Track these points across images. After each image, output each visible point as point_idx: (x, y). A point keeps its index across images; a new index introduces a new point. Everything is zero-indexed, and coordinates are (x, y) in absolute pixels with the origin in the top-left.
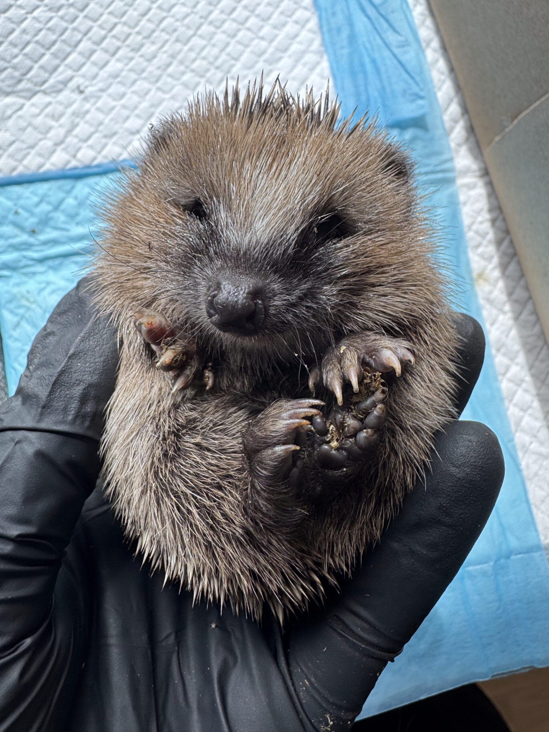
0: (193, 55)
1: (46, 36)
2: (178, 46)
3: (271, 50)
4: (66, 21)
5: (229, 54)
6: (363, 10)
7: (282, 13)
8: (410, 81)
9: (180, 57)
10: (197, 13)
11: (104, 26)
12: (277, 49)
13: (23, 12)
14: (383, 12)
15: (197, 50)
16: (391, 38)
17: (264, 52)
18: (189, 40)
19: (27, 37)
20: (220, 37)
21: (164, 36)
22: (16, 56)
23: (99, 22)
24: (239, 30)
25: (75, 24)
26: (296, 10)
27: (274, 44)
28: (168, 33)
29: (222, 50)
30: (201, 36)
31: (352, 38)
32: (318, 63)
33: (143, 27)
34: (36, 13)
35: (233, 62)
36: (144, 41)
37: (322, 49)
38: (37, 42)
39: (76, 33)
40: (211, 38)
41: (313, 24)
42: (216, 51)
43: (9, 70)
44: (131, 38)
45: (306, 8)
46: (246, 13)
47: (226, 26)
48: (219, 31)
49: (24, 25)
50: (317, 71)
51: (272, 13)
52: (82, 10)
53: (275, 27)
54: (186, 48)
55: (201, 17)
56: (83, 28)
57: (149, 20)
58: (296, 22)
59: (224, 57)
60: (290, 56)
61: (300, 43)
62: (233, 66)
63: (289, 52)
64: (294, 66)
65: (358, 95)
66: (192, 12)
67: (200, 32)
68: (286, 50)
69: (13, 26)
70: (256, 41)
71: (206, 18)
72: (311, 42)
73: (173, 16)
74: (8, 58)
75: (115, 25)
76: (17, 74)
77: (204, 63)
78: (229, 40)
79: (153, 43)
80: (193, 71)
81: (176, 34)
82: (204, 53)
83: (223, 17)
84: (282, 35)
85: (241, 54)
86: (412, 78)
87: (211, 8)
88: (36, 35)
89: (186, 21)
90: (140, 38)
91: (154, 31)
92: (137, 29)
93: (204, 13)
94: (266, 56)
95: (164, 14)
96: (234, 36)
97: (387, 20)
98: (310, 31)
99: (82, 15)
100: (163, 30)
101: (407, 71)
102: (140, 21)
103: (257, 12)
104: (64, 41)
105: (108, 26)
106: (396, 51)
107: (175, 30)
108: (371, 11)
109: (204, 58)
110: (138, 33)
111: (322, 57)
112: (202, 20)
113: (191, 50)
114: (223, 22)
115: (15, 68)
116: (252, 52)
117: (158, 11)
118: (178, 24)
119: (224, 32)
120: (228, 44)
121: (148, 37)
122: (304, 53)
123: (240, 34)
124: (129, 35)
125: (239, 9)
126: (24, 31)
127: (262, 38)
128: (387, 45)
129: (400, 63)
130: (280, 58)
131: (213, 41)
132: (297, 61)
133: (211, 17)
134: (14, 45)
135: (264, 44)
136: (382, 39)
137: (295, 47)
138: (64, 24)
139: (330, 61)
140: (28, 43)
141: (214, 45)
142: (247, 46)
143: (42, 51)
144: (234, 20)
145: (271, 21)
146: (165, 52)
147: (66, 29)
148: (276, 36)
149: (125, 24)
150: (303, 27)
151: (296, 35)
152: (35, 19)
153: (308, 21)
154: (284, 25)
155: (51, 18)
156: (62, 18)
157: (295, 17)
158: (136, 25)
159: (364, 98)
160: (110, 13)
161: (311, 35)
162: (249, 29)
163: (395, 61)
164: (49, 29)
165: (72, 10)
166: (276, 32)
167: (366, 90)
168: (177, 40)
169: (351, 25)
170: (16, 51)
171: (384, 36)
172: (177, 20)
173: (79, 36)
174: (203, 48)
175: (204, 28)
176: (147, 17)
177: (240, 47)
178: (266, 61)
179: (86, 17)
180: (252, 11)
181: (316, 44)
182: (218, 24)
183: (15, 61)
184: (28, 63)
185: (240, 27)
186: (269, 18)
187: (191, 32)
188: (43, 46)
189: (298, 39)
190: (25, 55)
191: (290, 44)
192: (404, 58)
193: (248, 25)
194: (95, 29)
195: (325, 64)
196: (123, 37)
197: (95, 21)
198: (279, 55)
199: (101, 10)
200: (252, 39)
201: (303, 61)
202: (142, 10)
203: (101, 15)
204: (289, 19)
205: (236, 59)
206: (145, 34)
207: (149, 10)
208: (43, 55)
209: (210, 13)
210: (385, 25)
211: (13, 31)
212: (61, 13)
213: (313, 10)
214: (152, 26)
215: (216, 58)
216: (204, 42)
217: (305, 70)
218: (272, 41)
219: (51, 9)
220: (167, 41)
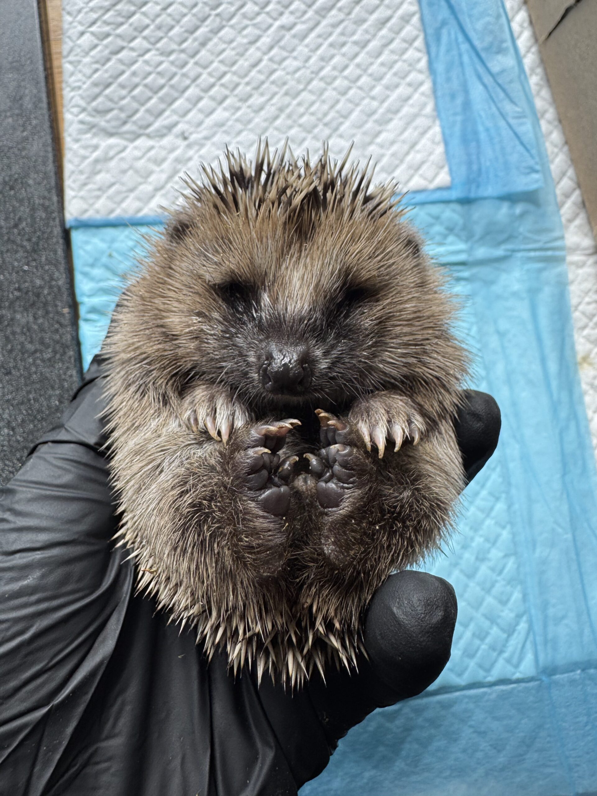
0: (302, 110)
1: (154, 80)
2: (287, 99)
3: (381, 111)
4: (177, 66)
5: (338, 112)
6: (480, 78)
7: (395, 74)
8: (526, 154)
9: (288, 111)
10: (308, 68)
11: (214, 74)
12: (389, 111)
13: (134, 54)
14: (500, 81)
15: (306, 105)
16: (508, 107)
17: (374, 112)
18: (298, 94)
19: (136, 80)
20: (330, 94)
21: (274, 88)
22: (123, 98)
23: (209, 70)
24: (350, 88)
25: (185, 70)
26: (409, 72)
27: (386, 105)
28: (277, 86)
29: (332, 107)
30: (311, 92)
31: (467, 105)
32: (429, 128)
33: (252, 79)
34: (147, 57)
35: (341, 120)
36: (253, 92)
37: (435, 114)
38: (146, 86)
39: (185, 79)
40: (321, 94)
41: (427, 87)
42: (325, 107)
43: (115, 112)
44: (240, 88)
45: (420, 72)
46: (358, 72)
47: (337, 83)
48: (330, 88)
49: (134, 68)
50: (429, 135)
51: (385, 74)
52: (193, 56)
53: (387, 88)
54: (295, 102)
55: (312, 72)
56: (192, 74)
57: (260, 72)
58: (410, 85)
59: (332, 114)
60: (401, 119)
61: (412, 106)
62: (341, 124)
63: (400, 115)
64: (404, 130)
65: (469, 163)
66: (304, 67)
67: (310, 87)
68: (397, 112)
69: (122, 67)
70: (366, 101)
71: (317, 73)
72: (424, 105)
73: (284, 69)
74: (116, 99)
75: (225, 74)
76: (123, 116)
77: (313, 118)
78: (339, 97)
79: (262, 94)
80: (300, 126)
81: (286, 87)
82: (313, 109)
83: (335, 73)
84: (394, 96)
85: (350, 113)
86: (528, 150)
87: (323, 64)
88: (145, 78)
89: (297, 75)
90: (249, 88)
91: (263, 83)
92: (247, 79)
93: (315, 68)
94: (376, 117)
95: (275, 66)
96: (344, 93)
97: (504, 90)
98: (423, 94)
99: (192, 61)
100: (273, 83)
101: (522, 143)
102: (250, 71)
103: (370, 71)
104: (172, 87)
105: (217, 74)
106: (512, 122)
107: (285, 83)
108: (488, 79)
109: (313, 114)
110: (248, 84)
111: (434, 121)
112: (313, 76)
113: (299, 104)
114: (335, 78)
115: (121, 109)
116: (362, 111)
117: (270, 63)
118: (289, 77)
119: (335, 89)
120: (338, 101)
121: (256, 88)
122: (415, 116)
123: (351, 92)
124: (237, 85)
125: (351, 67)
126: (134, 74)
127: (373, 98)
128: (503, 116)
129: (516, 134)
130: (391, 120)
131: (323, 97)
132: (408, 124)
133: (323, 73)
134: (122, 86)
135: (375, 104)
136: (498, 109)
137: (406, 110)
138: (174, 69)
139: (443, 127)
140: (136, 86)
141: (324, 102)
142: (357, 105)
143: (150, 94)
144: (346, 78)
145: (384, 81)
146: (272, 105)
147: (175, 74)
148: (388, 97)
149: (235, 73)
150: (416, 90)
151: (409, 98)
152: (147, 62)
153: (421, 84)
154: (397, 86)
155: (161, 63)
156: (172, 63)
157: (408, 79)
158: (246, 75)
159: (475, 167)
160: (221, 62)
161: (423, 99)
162: (360, 88)
163: (511, 133)
164: (159, 73)
165: (183, 56)
166: (388, 92)
167: (478, 158)
168: (286, 94)
169: (466, 92)
170: (124, 92)
171: (500, 105)
172: (288, 74)
173: (188, 82)
174: (312, 103)
175: (315, 83)
176: (258, 68)
177: (350, 105)
178: (376, 121)
179: (196, 63)
180: (365, 70)
181: (429, 109)
182: (328, 80)
183: (124, 102)
184: (135, 105)
185: (352, 85)
186: (381, 78)
187: (301, 87)
188: (151, 89)
189: (411, 102)
190: (134, 98)
191: (402, 107)
192: (521, 130)
193: (359, 83)
194: (204, 76)
195: (437, 129)
196: (231, 86)
197: (205, 67)
198: (390, 116)
199: (211, 58)
200: (363, 98)
201: (414, 124)
202: (252, 60)
203: (212, 62)
204: (402, 81)
205: (346, 117)
206: (254, 85)
207: (260, 61)
208: (150, 98)
209: (322, 68)
210: (502, 95)
211: (123, 73)
212: (172, 58)
213: (427, 73)
214: (262, 77)
215: (325, 115)
216: (313, 98)
217: (416, 134)
218: (383, 101)
219: (162, 54)
220: (275, 94)
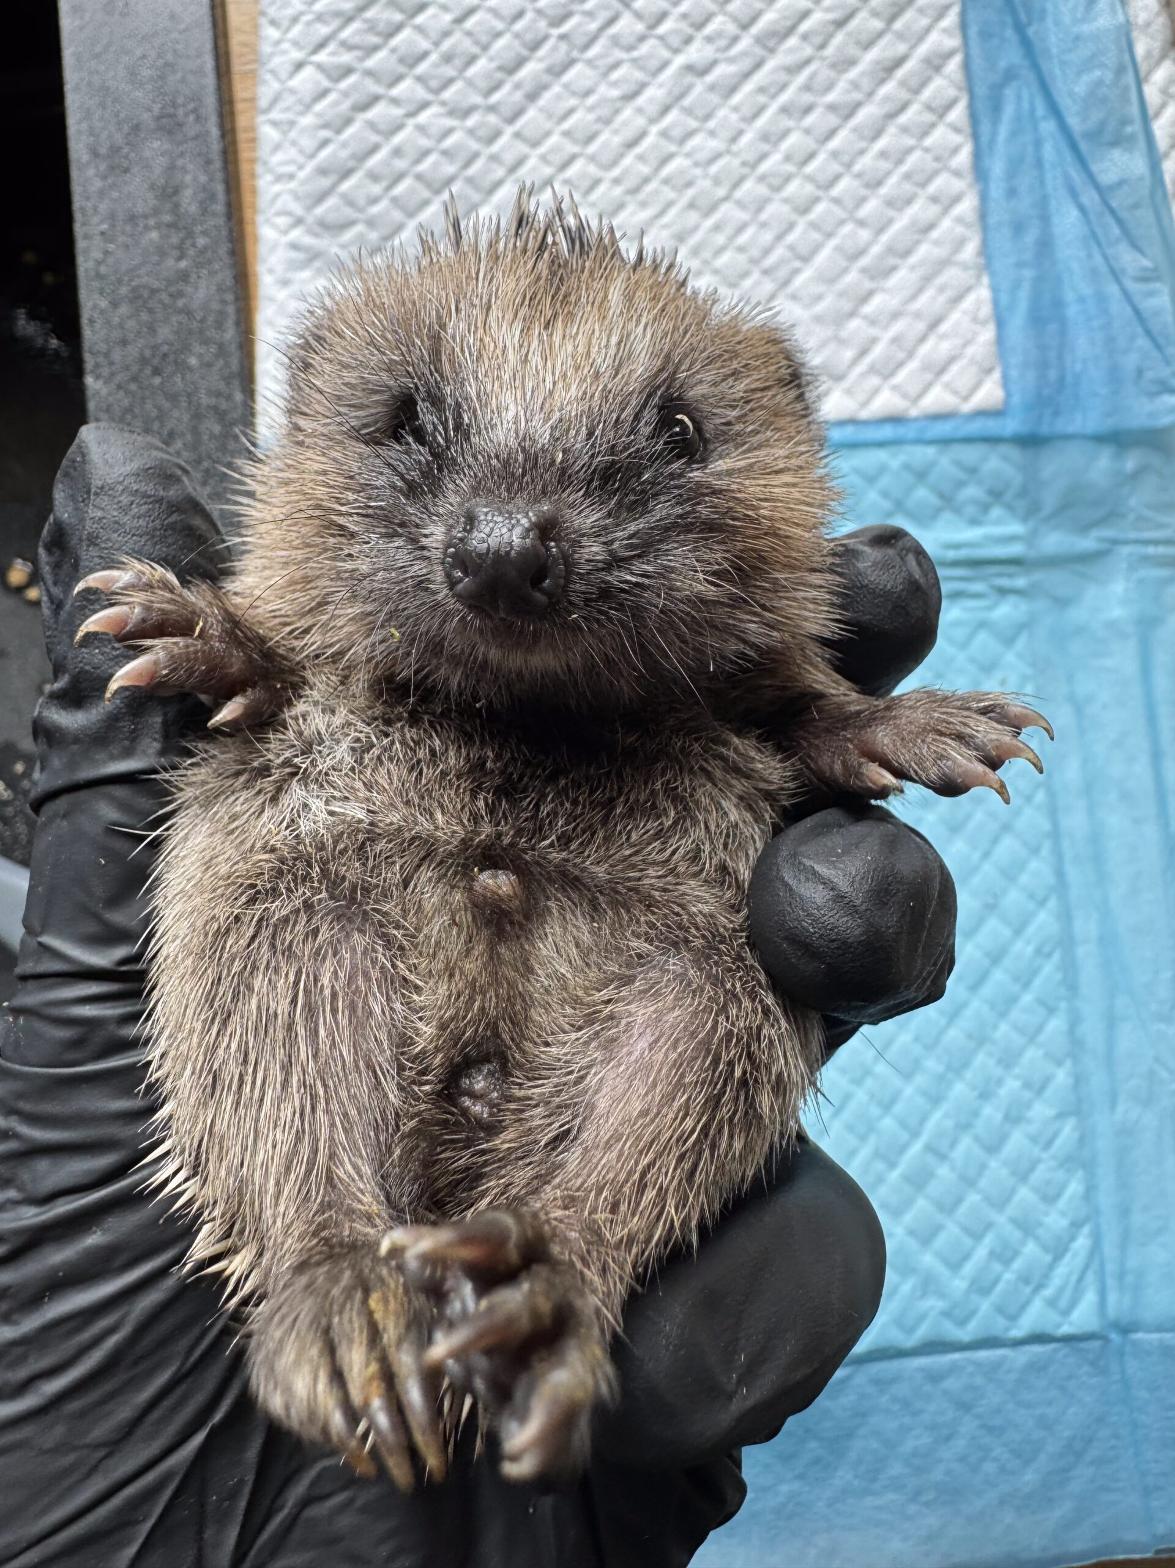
0: (720, 239)
1: (436, 165)
2: (693, 217)
3: (876, 250)
4: (479, 139)
5: (791, 248)
6: (1073, 194)
7: (907, 176)
8: (1155, 353)
9: (694, 240)
10: (735, 155)
11: (550, 158)
12: (890, 250)
13: (398, 112)
14: (1114, 204)
15: (729, 231)
16: (1129, 260)
17: (861, 253)
18: (713, 208)
19: (400, 164)
20: (776, 209)
21: (669, 194)
22: (374, 201)
23: (542, 149)
24: (816, 200)
25: (495, 148)
26: (935, 173)
27: (885, 238)
28: (673, 188)
29: (779, 237)
30: (740, 204)
31: (1045, 246)
32: (968, 290)
33: (626, 172)
34: (423, 118)
35: (797, 264)
36: (628, 198)
37: (982, 261)
38: (419, 177)
39: (494, 166)
40: (760, 209)
41: (967, 206)
42: (767, 237)
43: (359, 228)
44: (601, 189)
45: (957, 174)
46: (836, 168)
47: (792, 188)
48: (778, 196)
49: (398, 139)
50: (968, 302)
51: (888, 174)
52: (511, 120)
53: (890, 203)
54: (709, 223)
55: (744, 164)
56: (509, 158)
57: (641, 158)
58: (934, 199)
59: (779, 252)
60: (913, 268)
61: (937, 243)
62: (796, 272)
63: (913, 260)
64: (920, 290)
65: (1043, 365)
66: (728, 152)
67: (738, 194)
68: (907, 253)
69: (375, 138)
70: (847, 228)
71: (754, 165)
72: (961, 243)
73: (688, 155)
74: (361, 202)
75: (573, 158)
76: (373, 236)
77: (742, 258)
78: (794, 217)
79: (644, 205)
80: (716, 272)
81: (690, 192)
82: (743, 239)
83: (790, 168)
84: (902, 221)
85: (816, 249)
86: (1159, 347)
87: (766, 147)
88: (418, 161)
89: (714, 169)
90: (618, 191)
91: (646, 180)
92: (616, 172)
93: (750, 157)
94: (864, 261)
95: (673, 148)
96: (805, 210)
97: (1120, 222)
98: (959, 220)
99: (509, 130)
100: (666, 181)
101: (1148, 333)
102: (622, 156)
103: (857, 168)
104: (470, 181)
105: (557, 159)
106: (1133, 287)
107: (689, 184)
108: (1090, 198)
109: (741, 249)
110: (616, 181)
111: (979, 277)
112: (746, 170)
113: (717, 228)
114: (788, 179)
115: (371, 223)
116: (838, 249)
117: (663, 142)
118: (698, 172)
119: (786, 201)
120: (791, 226)
121: (634, 191)
122: (943, 264)
123: (820, 208)
124: (596, 182)
125: (821, 157)
126: (397, 152)
127: (861, 223)
128: (1116, 275)
129: (1137, 312)
130: (894, 269)
131: (763, 216)
132: (927, 280)
133: (765, 167)
134: (374, 177)
135: (864, 235)
136: (1106, 258)
137: (923, 250)
138: (474, 146)
139: (995, 289)
140: (400, 177)
141: (764, 225)
142: (829, 235)
143: (426, 194)
144: (810, 179)
145: (884, 190)
146: (665, 227)
147: (475, 156)
148: (890, 222)
149: (592, 159)
150: (946, 210)
151: (931, 227)
152: (421, 129)
153: (957, 199)
154: (909, 201)
155: (449, 132)
156: (471, 132)
157: (932, 188)
158: (614, 163)
159: (1053, 374)
160: (567, 134)
161: (960, 230)
162: (837, 201)
163: (1128, 310)
164: (445, 153)
165: (493, 119)
166: (892, 213)
167: (1060, 357)
168: (692, 206)
169: (1045, 219)
170: (376, 189)
171: (1110, 252)
172: (696, 164)
173: (500, 172)
174: (741, 228)
175: (748, 185)
176: (639, 150)
177: (816, 236)
178: (864, 271)
179: (517, 135)
180: (849, 165)
181: (970, 250)
182: (776, 182)
183: (375, 210)
184: (397, 215)
185: (820, 193)
186: (879, 183)
187: (721, 192)
188: (429, 185)
189: (935, 234)
190: (395, 200)
191: (918, 242)
192: (1149, 304)
193: (836, 191)
194: (532, 162)
195: (983, 293)
196: (586, 184)
197: (535, 144)
198: (892, 261)
199: (548, 125)
200: (842, 222)
201: (940, 280)
202: (629, 134)
203: (548, 134)
204: (920, 191)
205: (806, 259)
206: (629, 184)
207: (643, 135)
208: (426, 203)
209: (763, 157)
210: (1116, 231)
211: (375, 149)
212: (471, 121)
213: (969, 178)
214: (645, 169)
215: (767, 251)
216: (744, 216)
217: (942, 299)
218: (881, 231)
219: (451, 113)
220: (669, 205)
